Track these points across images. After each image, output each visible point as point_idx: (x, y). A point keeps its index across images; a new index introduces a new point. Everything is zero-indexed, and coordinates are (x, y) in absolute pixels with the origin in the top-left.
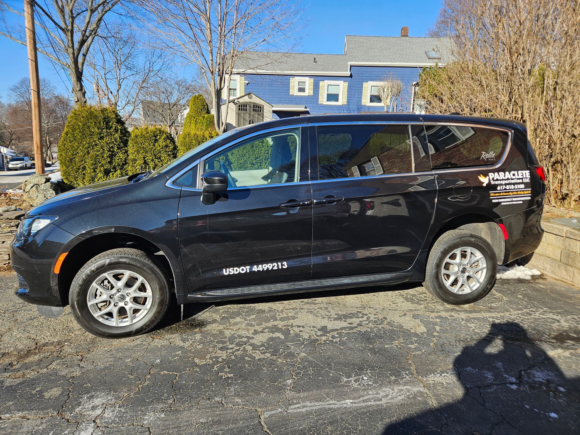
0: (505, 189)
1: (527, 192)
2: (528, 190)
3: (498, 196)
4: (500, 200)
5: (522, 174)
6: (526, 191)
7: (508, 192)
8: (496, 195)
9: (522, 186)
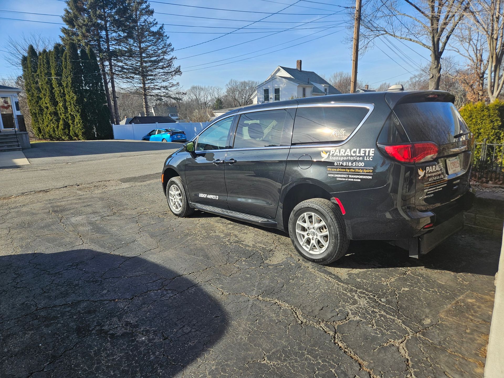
0: (342, 165)
1: (368, 171)
2: (369, 169)
3: (334, 171)
4: (337, 176)
5: (364, 152)
6: (366, 169)
7: (345, 169)
8: (333, 170)
9: (362, 164)
